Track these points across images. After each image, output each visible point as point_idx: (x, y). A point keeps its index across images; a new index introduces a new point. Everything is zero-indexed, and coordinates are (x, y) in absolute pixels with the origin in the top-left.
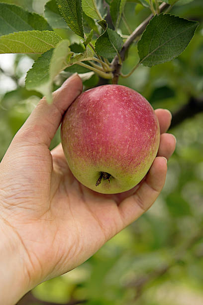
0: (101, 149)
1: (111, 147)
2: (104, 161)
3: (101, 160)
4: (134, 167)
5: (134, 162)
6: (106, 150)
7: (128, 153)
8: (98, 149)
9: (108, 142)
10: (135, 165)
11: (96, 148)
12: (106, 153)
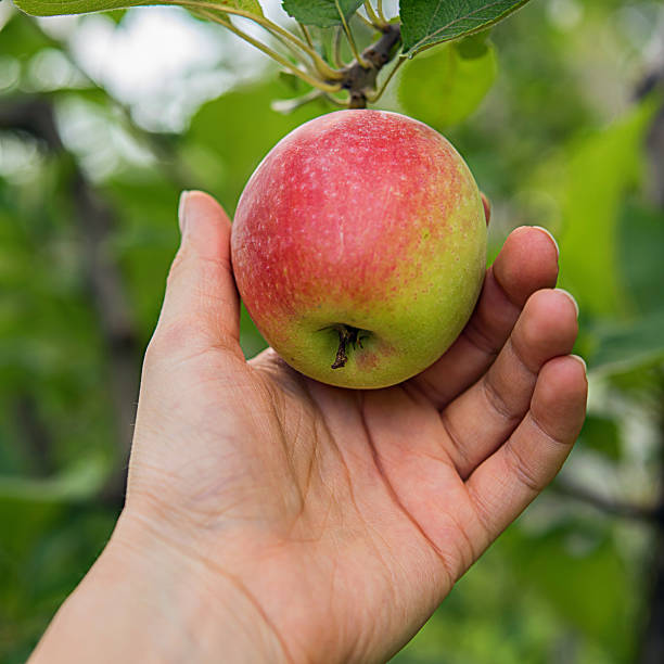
0: (285, 270)
1: (303, 256)
2: (302, 295)
3: (297, 296)
4: (381, 280)
5: (375, 269)
6: (296, 266)
7: (347, 251)
8: (281, 272)
9: (293, 245)
10: (379, 274)
11: (277, 273)
12: (298, 272)
